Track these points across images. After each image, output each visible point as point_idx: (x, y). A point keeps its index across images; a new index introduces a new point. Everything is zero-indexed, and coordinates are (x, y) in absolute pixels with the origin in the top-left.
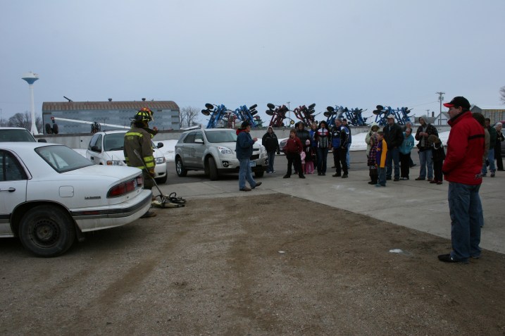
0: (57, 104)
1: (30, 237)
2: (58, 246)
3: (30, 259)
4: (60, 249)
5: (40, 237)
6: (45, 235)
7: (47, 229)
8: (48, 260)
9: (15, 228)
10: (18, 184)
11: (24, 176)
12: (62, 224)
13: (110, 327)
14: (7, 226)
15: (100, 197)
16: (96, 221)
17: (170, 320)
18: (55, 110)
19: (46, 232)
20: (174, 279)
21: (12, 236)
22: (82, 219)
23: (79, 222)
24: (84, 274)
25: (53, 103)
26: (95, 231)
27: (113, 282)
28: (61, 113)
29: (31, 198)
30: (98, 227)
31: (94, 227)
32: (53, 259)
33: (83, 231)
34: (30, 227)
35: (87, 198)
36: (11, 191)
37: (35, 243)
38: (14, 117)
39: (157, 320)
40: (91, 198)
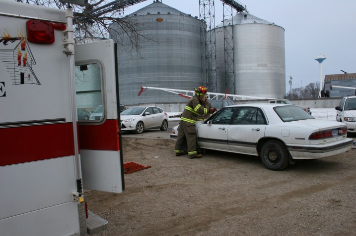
0: (336, 75)
1: (265, 157)
2: (279, 165)
3: (264, 169)
4: (279, 166)
5: (270, 158)
6: (273, 158)
7: (274, 154)
8: (273, 171)
9: (259, 151)
10: (261, 127)
11: (265, 123)
12: (282, 152)
13: (275, 209)
14: (255, 149)
15: (304, 139)
16: (301, 153)
17: (309, 216)
18: (333, 80)
19: (273, 155)
20: (334, 197)
21: (257, 155)
22: (293, 150)
23: (291, 152)
24: (285, 182)
25: (332, 75)
26: (301, 160)
27: (297, 189)
28: (338, 82)
29: (267, 135)
30: (302, 157)
31: (300, 157)
32: (275, 172)
33: (294, 158)
34: (266, 151)
35: (296, 139)
36: (258, 130)
37: (267, 161)
38: (309, 86)
39: (302, 213)
40: (299, 139)
